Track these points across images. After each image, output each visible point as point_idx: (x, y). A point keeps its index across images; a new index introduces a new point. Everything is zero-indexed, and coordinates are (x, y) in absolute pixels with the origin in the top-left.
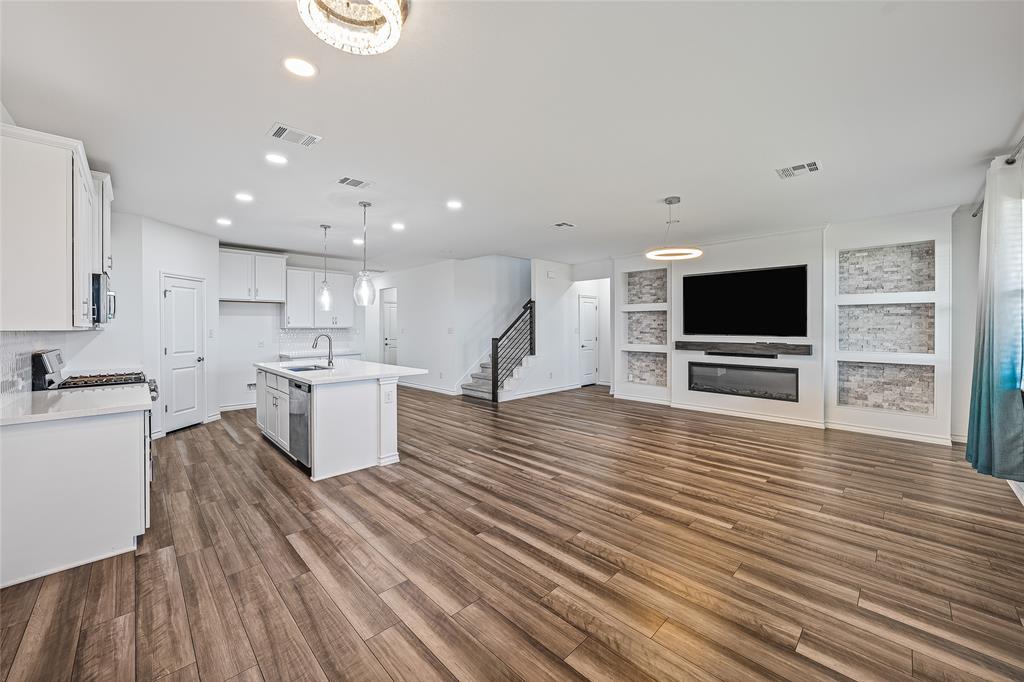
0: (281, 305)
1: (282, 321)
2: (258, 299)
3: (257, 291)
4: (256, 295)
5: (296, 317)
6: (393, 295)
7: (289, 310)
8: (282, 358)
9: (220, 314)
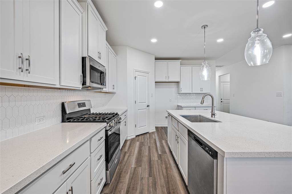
0: (178, 82)
1: (178, 90)
2: (170, 80)
3: (169, 77)
4: (168, 79)
5: (185, 88)
6: (228, 78)
7: (181, 85)
8: (179, 108)
9: (155, 88)
